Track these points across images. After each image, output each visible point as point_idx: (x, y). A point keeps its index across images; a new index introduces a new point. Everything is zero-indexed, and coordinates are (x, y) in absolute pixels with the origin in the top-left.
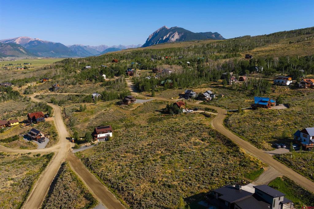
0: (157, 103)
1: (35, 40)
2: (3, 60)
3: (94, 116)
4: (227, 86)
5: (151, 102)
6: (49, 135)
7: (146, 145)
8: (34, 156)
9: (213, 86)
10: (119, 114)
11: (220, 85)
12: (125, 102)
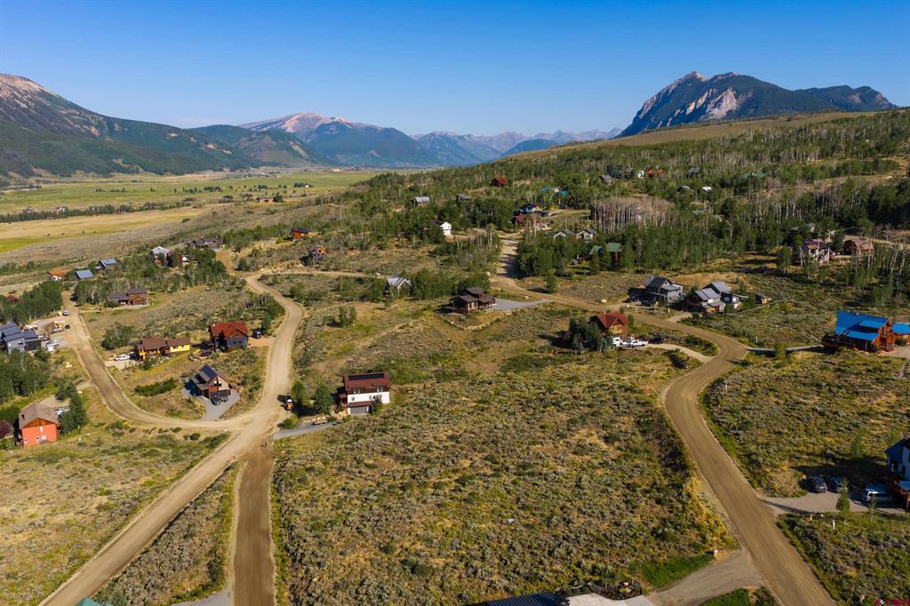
0: (552, 313)
1: (331, 121)
2: (250, 176)
3: (369, 342)
4: (791, 269)
5: (536, 309)
6: (243, 384)
7: (445, 438)
8: (186, 437)
9: (747, 266)
10: (434, 339)
11: (770, 266)
12: (460, 305)
